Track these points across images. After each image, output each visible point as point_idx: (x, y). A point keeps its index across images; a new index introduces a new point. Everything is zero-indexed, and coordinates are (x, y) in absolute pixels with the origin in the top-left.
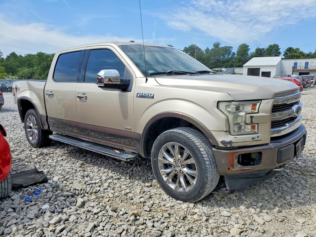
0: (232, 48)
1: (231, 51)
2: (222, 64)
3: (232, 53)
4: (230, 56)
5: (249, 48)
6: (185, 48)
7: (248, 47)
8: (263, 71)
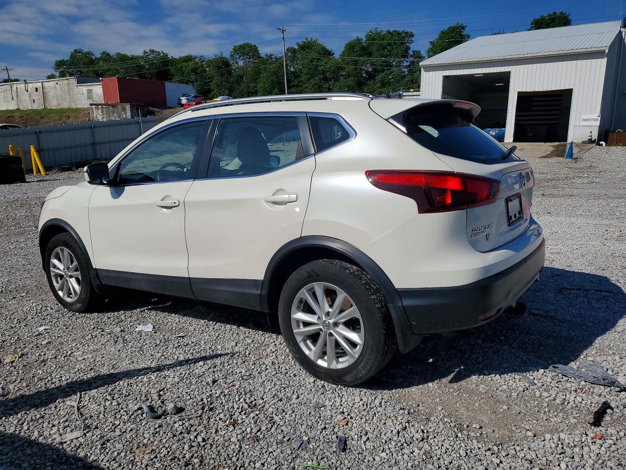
0: (412, 36)
1: (408, 48)
2: (379, 90)
3: (411, 52)
4: (406, 64)
5: (464, 33)
7: (463, 28)
8: (524, 90)
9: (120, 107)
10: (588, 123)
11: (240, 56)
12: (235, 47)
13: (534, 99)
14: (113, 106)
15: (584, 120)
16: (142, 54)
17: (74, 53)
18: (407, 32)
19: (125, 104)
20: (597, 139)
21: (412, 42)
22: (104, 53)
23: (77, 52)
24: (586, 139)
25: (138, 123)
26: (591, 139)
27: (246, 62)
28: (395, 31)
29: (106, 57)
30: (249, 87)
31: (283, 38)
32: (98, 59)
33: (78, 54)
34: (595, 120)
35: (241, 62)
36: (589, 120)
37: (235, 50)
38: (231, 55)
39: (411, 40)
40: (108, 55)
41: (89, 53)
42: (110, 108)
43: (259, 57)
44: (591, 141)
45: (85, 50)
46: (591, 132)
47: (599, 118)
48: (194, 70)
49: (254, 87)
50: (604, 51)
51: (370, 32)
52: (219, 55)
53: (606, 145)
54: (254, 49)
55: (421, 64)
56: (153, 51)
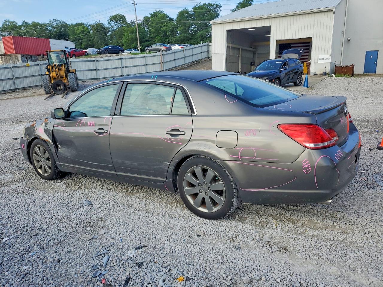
0: (221, 6)
1: (218, 14)
6: (144, 18)
8: (280, 39)
9: (14, 57)
10: (323, 61)
11: (114, 23)
12: (111, 16)
13: (292, 45)
14: (10, 56)
15: (321, 59)
16: (48, 22)
17: (5, 22)
18: (217, 4)
19: (17, 55)
20: (329, 71)
21: (220, 11)
22: (24, 21)
23: (7, 21)
24: (322, 72)
25: (11, 67)
26: (326, 72)
27: (118, 26)
28: (209, 4)
29: (25, 25)
30: (118, 42)
31: (135, 9)
32: (21, 26)
33: (8, 23)
34: (328, 59)
35: (116, 26)
36: (323, 59)
37: (110, 18)
38: (109, 23)
39: (220, 10)
40: (27, 22)
41: (14, 22)
42: (7, 57)
43: (126, 23)
44: (325, 74)
45: (12, 20)
46: (325, 67)
47: (330, 57)
48: (83, 32)
49: (121, 42)
50: (333, 11)
51: (196, 5)
52: (98, 21)
53: (335, 77)
54: (123, 18)
55: (211, 22)
56: (56, 20)
